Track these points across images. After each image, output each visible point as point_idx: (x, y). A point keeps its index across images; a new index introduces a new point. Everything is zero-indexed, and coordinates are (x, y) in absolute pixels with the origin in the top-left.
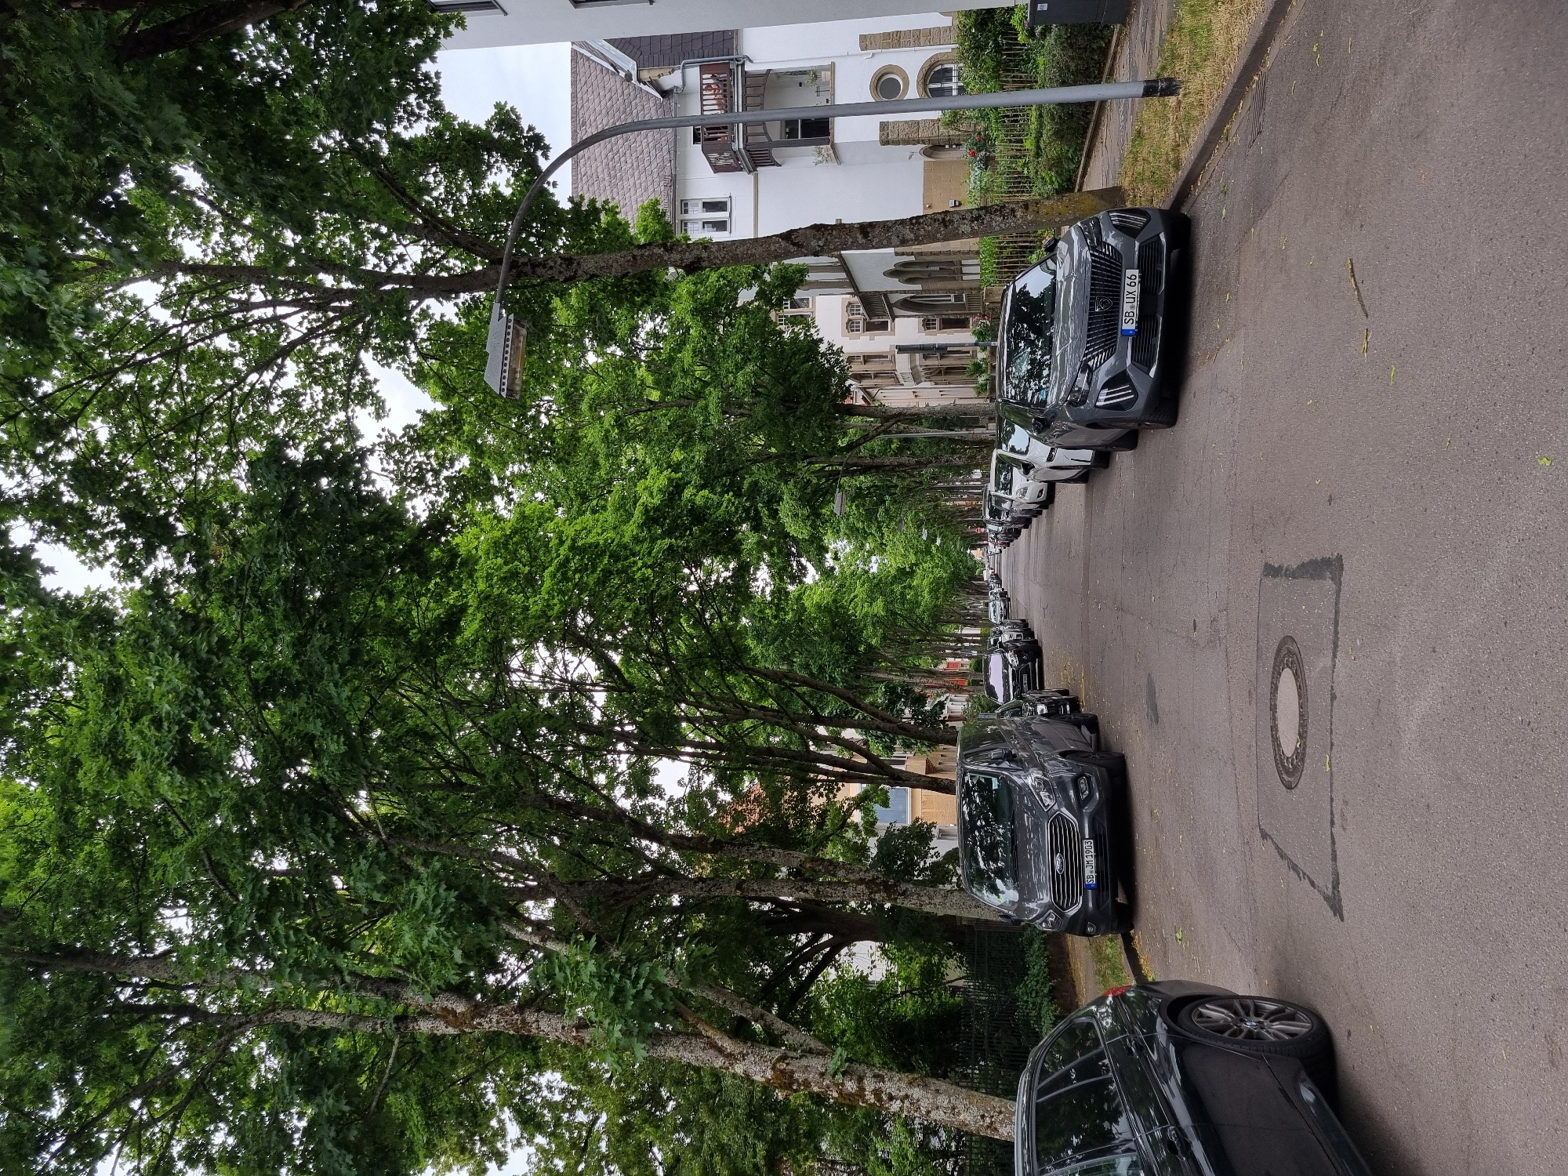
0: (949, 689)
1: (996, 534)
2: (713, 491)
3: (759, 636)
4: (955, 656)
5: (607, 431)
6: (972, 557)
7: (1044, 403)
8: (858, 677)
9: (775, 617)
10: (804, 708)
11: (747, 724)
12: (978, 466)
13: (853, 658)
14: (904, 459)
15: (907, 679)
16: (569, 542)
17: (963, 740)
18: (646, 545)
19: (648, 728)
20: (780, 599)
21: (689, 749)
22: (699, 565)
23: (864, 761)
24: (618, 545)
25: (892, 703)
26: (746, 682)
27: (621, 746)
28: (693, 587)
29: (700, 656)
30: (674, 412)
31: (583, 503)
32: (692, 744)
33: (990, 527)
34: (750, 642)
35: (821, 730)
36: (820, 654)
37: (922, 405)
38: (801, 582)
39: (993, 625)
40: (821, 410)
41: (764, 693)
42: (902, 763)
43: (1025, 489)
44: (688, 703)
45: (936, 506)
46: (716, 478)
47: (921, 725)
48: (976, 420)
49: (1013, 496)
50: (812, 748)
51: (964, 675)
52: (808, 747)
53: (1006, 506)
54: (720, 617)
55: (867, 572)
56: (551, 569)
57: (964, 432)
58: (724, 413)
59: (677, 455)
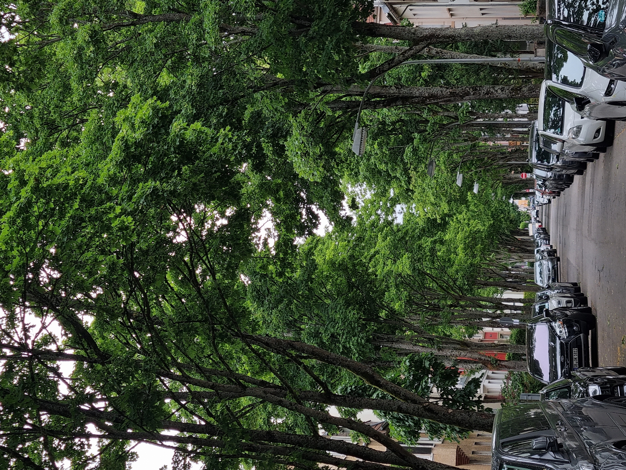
0: (486, 364)
1: (545, 180)
2: (206, 123)
3: (259, 297)
4: (493, 324)
5: (81, 49)
6: (515, 207)
7: (603, 25)
8: (377, 348)
9: (280, 274)
10: (312, 384)
11: (245, 401)
12: (524, 99)
13: (373, 326)
14: (436, 90)
15: (436, 352)
16: (32, 183)
17: (500, 425)
18: (125, 188)
19: (125, 406)
20: (286, 253)
21: (174, 433)
22: (190, 211)
23: (383, 449)
24: (91, 188)
25: (417, 379)
26: (245, 352)
27: (91, 428)
28: (182, 238)
29: (189, 320)
30: (161, 27)
31: (51, 134)
32: (177, 425)
33: (537, 172)
34: (250, 304)
35: (333, 411)
36: (333, 320)
37: (459, 25)
38: (311, 233)
39: (539, 288)
40: (338, 29)
41: (265, 367)
42: (428, 451)
43: (579, 128)
44: (172, 377)
45: (474, 146)
46: (212, 107)
47: (450, 406)
48: (523, 44)
49: (565, 136)
50: (321, 432)
51: (503, 347)
52: (316, 432)
53: (556, 147)
54: (214, 275)
55: (390, 223)
56: (10, 214)
57: (508, 58)
58: (222, 29)
59: (165, 79)
